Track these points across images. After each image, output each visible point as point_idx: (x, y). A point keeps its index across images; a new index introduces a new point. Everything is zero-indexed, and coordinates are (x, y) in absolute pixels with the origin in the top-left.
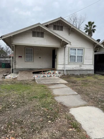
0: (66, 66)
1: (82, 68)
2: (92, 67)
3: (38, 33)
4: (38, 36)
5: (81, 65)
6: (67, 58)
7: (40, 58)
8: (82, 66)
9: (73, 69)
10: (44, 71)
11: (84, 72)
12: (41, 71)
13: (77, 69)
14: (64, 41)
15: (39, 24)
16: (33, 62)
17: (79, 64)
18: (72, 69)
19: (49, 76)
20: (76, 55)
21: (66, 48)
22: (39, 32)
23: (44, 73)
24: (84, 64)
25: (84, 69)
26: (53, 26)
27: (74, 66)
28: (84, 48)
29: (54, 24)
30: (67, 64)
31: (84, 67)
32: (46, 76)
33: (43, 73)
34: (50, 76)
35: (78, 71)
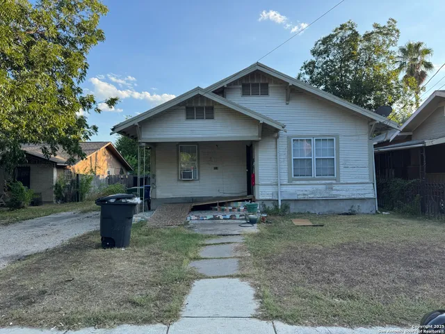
0: (284, 188)
1: (334, 193)
2: (370, 192)
3: (200, 109)
4: (200, 117)
5: (331, 184)
6: (284, 166)
7: (216, 168)
8: (335, 187)
9: (306, 198)
10: (222, 204)
11: (342, 204)
12: (215, 205)
13: (318, 196)
14: (264, 123)
15: (198, 88)
16: (199, 179)
17: (323, 182)
18: (301, 197)
19: (228, 217)
20: (314, 158)
21: (279, 140)
22: (202, 108)
23: (223, 210)
24: (342, 182)
25: (341, 197)
26: (241, 86)
27: (309, 188)
28: (337, 136)
29: (244, 82)
30: (285, 183)
31: (343, 192)
32: (221, 217)
33: (218, 209)
34: (231, 216)
35: (322, 202)
